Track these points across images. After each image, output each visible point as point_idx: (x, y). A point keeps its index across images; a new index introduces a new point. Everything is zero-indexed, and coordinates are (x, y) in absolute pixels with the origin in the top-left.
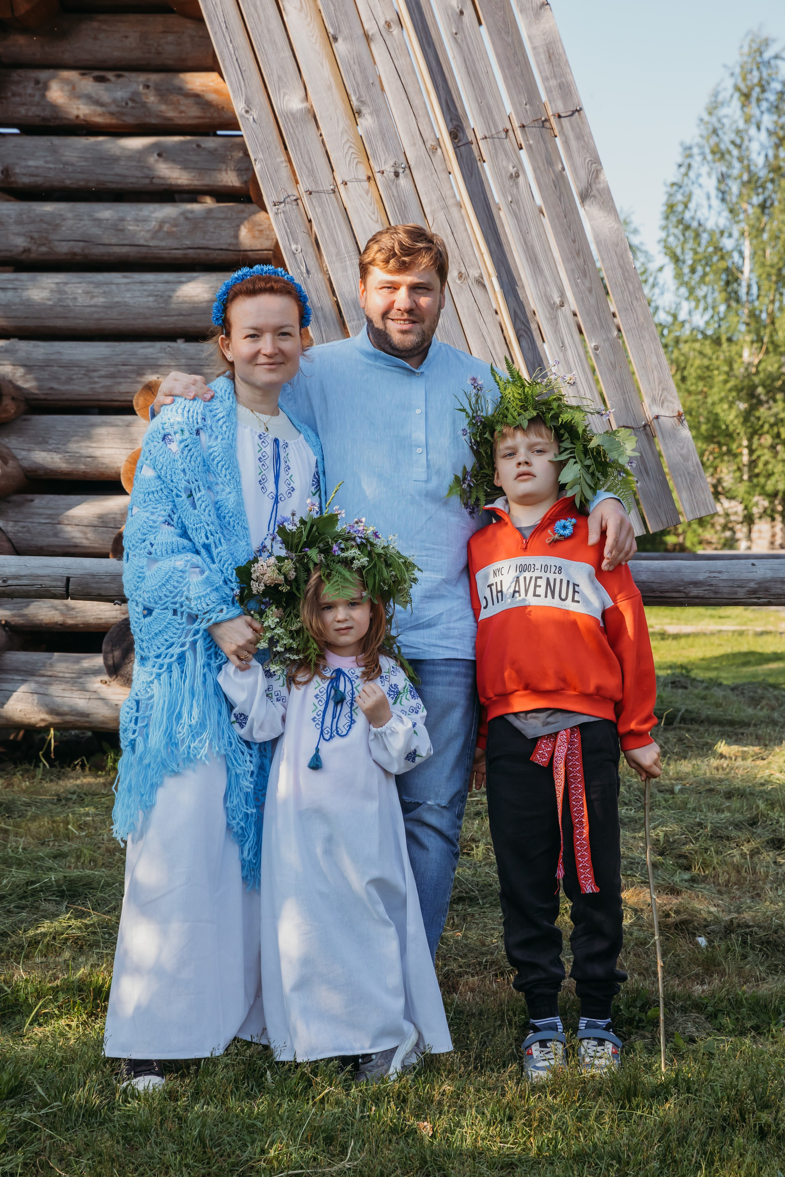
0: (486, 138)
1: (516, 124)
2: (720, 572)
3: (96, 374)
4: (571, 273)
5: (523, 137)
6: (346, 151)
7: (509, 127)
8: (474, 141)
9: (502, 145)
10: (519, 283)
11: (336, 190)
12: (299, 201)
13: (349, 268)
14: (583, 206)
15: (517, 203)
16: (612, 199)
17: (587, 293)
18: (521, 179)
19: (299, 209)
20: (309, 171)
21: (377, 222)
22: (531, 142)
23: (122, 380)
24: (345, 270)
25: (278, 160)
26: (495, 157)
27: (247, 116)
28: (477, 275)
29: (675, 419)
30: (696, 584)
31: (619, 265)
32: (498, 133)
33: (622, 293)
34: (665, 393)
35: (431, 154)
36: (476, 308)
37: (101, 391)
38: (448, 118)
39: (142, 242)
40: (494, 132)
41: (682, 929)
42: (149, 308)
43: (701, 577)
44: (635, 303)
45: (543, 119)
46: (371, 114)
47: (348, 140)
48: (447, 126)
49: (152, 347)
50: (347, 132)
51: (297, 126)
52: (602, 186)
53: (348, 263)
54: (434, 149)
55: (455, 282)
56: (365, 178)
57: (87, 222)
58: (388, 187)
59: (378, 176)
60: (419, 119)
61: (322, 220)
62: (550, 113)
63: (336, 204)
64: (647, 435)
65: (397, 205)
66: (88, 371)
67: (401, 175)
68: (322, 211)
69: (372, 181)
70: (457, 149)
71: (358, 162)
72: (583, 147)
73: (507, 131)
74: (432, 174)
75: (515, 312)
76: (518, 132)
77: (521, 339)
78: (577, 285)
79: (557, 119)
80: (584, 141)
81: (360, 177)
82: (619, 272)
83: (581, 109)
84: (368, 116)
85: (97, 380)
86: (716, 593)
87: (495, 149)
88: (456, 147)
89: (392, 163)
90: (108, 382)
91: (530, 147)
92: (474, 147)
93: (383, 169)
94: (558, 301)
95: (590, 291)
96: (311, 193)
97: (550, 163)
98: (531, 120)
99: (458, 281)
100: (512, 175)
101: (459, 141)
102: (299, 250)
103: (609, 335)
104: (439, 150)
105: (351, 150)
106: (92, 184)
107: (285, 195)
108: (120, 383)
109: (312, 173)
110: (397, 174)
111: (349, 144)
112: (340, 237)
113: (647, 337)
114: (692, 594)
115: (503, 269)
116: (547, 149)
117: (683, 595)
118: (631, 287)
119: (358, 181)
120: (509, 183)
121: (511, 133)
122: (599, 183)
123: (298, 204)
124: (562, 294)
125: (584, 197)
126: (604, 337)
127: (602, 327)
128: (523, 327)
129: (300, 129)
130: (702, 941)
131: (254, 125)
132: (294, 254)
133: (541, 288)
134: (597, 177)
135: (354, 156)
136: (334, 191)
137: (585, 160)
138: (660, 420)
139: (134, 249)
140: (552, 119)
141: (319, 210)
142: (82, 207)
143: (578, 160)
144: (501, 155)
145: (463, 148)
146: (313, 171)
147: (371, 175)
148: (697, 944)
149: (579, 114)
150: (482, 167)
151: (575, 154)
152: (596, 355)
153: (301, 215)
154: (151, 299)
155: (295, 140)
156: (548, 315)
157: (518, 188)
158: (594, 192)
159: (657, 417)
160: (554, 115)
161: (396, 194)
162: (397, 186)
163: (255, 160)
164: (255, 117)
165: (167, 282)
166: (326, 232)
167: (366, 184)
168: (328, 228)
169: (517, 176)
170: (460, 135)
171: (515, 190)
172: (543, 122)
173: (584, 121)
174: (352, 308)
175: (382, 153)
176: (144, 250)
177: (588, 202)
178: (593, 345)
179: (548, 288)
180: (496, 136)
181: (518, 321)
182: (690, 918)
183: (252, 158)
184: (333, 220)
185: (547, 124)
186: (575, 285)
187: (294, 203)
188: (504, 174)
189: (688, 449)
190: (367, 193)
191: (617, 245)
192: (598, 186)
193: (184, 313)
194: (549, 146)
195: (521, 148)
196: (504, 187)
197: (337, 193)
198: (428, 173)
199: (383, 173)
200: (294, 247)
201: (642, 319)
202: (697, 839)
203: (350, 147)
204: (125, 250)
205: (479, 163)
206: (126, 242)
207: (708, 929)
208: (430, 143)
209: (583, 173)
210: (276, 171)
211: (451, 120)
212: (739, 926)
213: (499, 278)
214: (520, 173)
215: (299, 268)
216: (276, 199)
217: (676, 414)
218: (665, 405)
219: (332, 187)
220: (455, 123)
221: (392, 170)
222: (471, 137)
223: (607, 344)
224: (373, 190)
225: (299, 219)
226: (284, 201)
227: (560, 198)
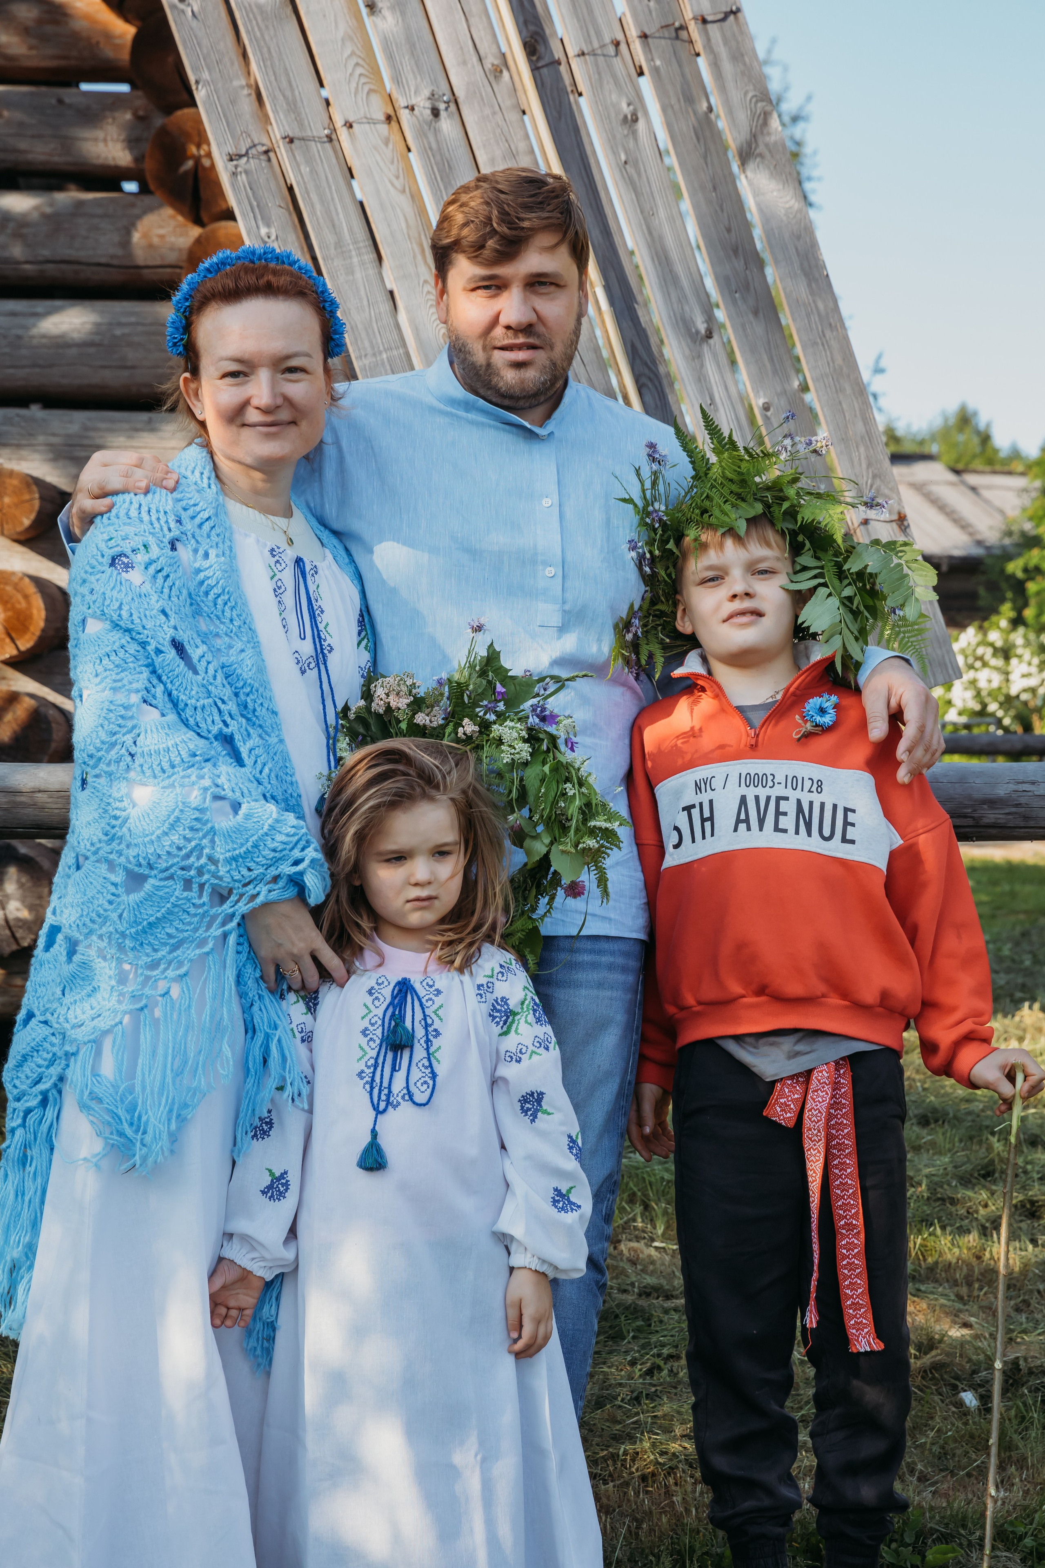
0: (583, 54)
1: (633, 32)
4: (723, 282)
5: (644, 52)
6: (350, 70)
7: (620, 37)
8: (563, 60)
9: (610, 66)
10: (639, 298)
11: (334, 137)
12: (272, 154)
13: (357, 269)
14: (744, 172)
15: (636, 165)
17: (751, 316)
18: (641, 125)
19: (272, 167)
20: (288, 104)
21: (403, 191)
22: (658, 63)
24: (350, 271)
25: (236, 83)
26: (597, 86)
27: (181, 6)
29: (894, 525)
30: (993, 803)
31: (803, 269)
32: (603, 46)
33: (808, 316)
34: (878, 482)
35: (492, 79)
38: (521, 20)
40: (596, 45)
41: (933, 1378)
43: (1002, 791)
44: (828, 334)
45: (677, 24)
46: (392, 8)
47: (353, 53)
48: (520, 32)
50: (351, 39)
51: (267, 27)
52: (773, 138)
53: (355, 260)
54: (497, 72)
56: (382, 118)
58: (421, 134)
59: (404, 115)
60: (472, 21)
61: (311, 186)
62: (689, 14)
63: (334, 161)
65: (437, 164)
67: (443, 114)
68: (311, 171)
69: (394, 124)
70: (536, 72)
71: (370, 91)
72: (743, 73)
73: (617, 44)
74: (494, 113)
75: (633, 346)
76: (637, 46)
77: (644, 391)
78: (734, 300)
79: (700, 25)
80: (745, 64)
81: (374, 116)
82: (802, 281)
83: (739, 10)
84: (386, 13)
86: (1026, 818)
87: (599, 73)
88: (535, 69)
89: (426, 93)
91: (656, 71)
92: (563, 69)
93: (413, 102)
94: (702, 327)
95: (755, 313)
96: (291, 141)
97: (689, 100)
98: (658, 26)
100: (626, 117)
101: (539, 59)
102: (273, 237)
103: (787, 386)
104: (505, 73)
105: (359, 70)
107: (248, 143)
109: (293, 107)
110: (436, 113)
111: (354, 60)
112: (341, 216)
113: (849, 391)
114: (985, 821)
115: (612, 275)
116: (683, 75)
117: (970, 822)
118: (820, 305)
119: (371, 121)
120: (621, 131)
121: (623, 47)
122: (769, 134)
123: (269, 160)
124: (710, 318)
125: (746, 155)
126: (779, 389)
127: (775, 372)
128: (646, 371)
129: (272, 32)
130: (969, 1398)
131: (194, 24)
133: (675, 306)
134: (765, 123)
135: (363, 80)
136: (330, 140)
137: (746, 94)
138: (870, 527)
140: (693, 27)
141: (305, 169)
143: (735, 95)
144: (609, 85)
145: (545, 71)
146: (295, 105)
147: (392, 113)
148: (960, 1404)
149: (736, 19)
150: (577, 104)
151: (730, 85)
152: (767, 419)
153: (276, 178)
155: (265, 50)
156: (687, 352)
157: (635, 139)
158: (761, 149)
159: (865, 522)
160: (695, 18)
161: (434, 146)
162: (436, 132)
163: (197, 82)
164: (196, 9)
165: (14, 314)
166: (318, 207)
167: (384, 128)
168: (322, 201)
169: (635, 120)
170: (541, 48)
171: (631, 144)
172: (677, 30)
173: (742, 29)
174: (363, 335)
175: (410, 76)
177: (751, 166)
178: (761, 401)
179: (686, 308)
180: (599, 52)
181: (638, 361)
182: (948, 1360)
183: (192, 78)
184: (330, 187)
185: (683, 34)
186: (730, 302)
187: (263, 157)
188: (613, 115)
190: (386, 142)
191: (799, 238)
192: (767, 139)
193: (41, 362)
194: (687, 70)
195: (641, 73)
196: (614, 137)
197: (336, 143)
198: (487, 111)
199: (413, 109)
200: (264, 231)
201: (839, 361)
203: (357, 64)
205: (571, 97)
207: (977, 1378)
208: (491, 60)
209: (743, 117)
210: (233, 102)
211: (526, 22)
212: (1031, 1372)
213: (608, 288)
214: (640, 115)
216: (232, 150)
217: (895, 517)
219: (326, 132)
220: (532, 28)
221: (428, 104)
222: (558, 54)
223: (783, 402)
224: (396, 137)
225: (273, 185)
226: (247, 154)
227: (705, 157)
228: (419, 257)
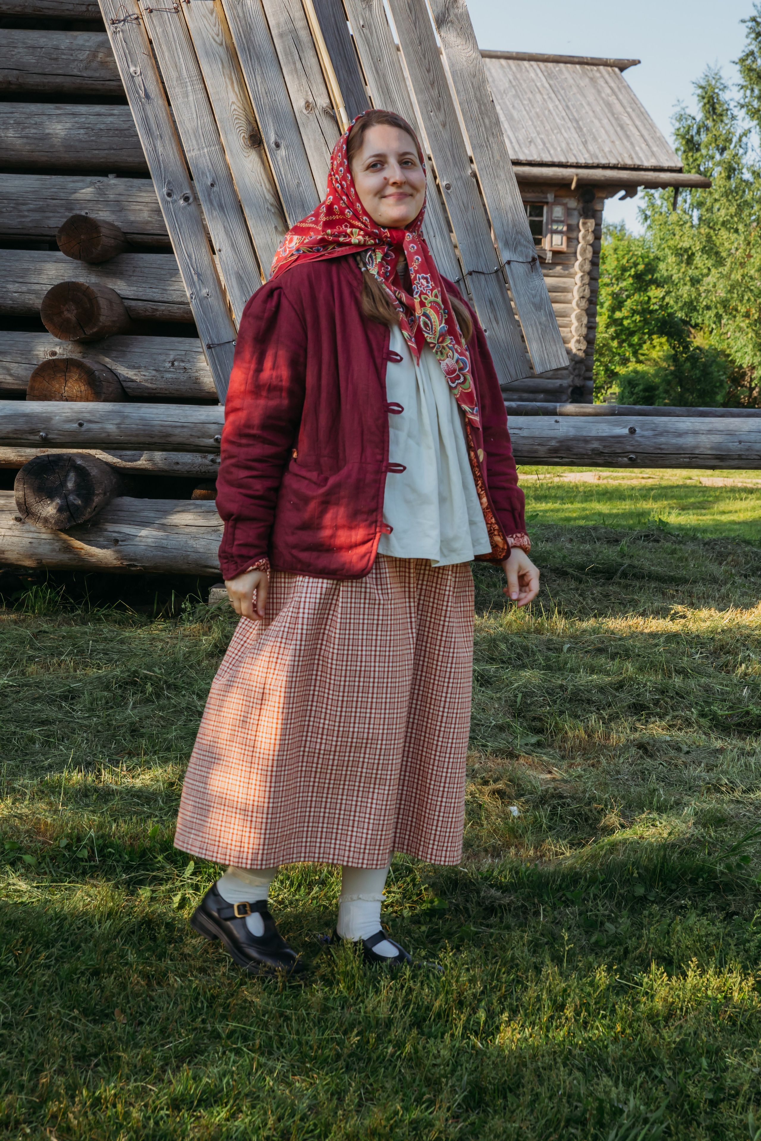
2: (520, 429)
3: (25, 208)
4: (424, 105)
11: (180, 9)
12: (140, 20)
14: (439, 31)
15: (370, 28)
16: (471, 25)
17: (441, 128)
19: (140, 28)
21: (221, 44)
23: (51, 214)
24: (186, 95)
28: (325, 105)
29: (529, 265)
31: (476, 97)
33: (478, 129)
34: (519, 237)
36: (323, 140)
37: (30, 225)
39: (76, 72)
41: (495, 798)
42: (80, 141)
44: (491, 139)
49: (83, 181)
52: (460, 10)
53: (189, 88)
55: (301, 112)
57: (21, 50)
58: (233, 7)
61: (163, 41)
63: (179, 24)
64: (499, 281)
65: (242, 27)
66: (17, 204)
68: (163, 30)
69: (217, 1)
78: (430, 118)
82: (475, 105)
85: (26, 213)
90: (37, 216)
95: (444, 125)
96: (151, 11)
99: (305, 111)
102: (138, 73)
103: (463, 174)
106: (29, 11)
107: (125, 13)
108: (48, 218)
112: (182, 60)
113: (503, 177)
115: (352, 100)
118: (487, 121)
120: (361, 6)
122: (457, 7)
123: (138, 24)
125: (441, 22)
126: (457, 175)
127: (455, 164)
130: (515, 810)
132: (133, 77)
134: (456, 1)
136: (176, 11)
138: (512, 265)
139: (68, 79)
141: (159, 30)
142: (18, 34)
152: (448, 195)
153: (142, 36)
154: (82, 131)
157: (370, 11)
158: (452, 17)
159: (509, 262)
161: (241, 15)
162: (243, 6)
166: (166, 54)
167: (210, 3)
168: (170, 50)
171: (368, 14)
174: (192, 137)
176: (78, 80)
177: (444, 29)
178: (444, 183)
182: (505, 787)
184: (174, 41)
186: (427, 118)
187: (135, 23)
189: (541, 298)
190: (212, 13)
191: (474, 76)
193: (115, 147)
197: (180, 13)
200: (132, 69)
201: (497, 157)
202: (555, 702)
204: (59, 80)
206: (60, 72)
207: (523, 799)
212: (552, 796)
215: (138, 93)
216: (114, 17)
217: (530, 260)
218: (519, 249)
219: (174, 5)
223: (460, 184)
224: (218, 8)
225: (140, 39)
226: (124, 20)
227: (415, 24)
228: (230, 87)
